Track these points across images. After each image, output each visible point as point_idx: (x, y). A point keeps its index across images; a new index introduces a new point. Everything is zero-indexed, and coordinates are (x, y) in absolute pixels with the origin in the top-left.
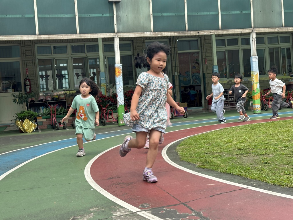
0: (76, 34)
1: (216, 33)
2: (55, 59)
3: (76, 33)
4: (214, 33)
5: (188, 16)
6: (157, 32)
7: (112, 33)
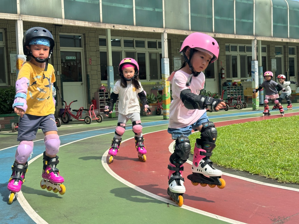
5: (103, 5)
6: (69, 20)
7: (15, 14)
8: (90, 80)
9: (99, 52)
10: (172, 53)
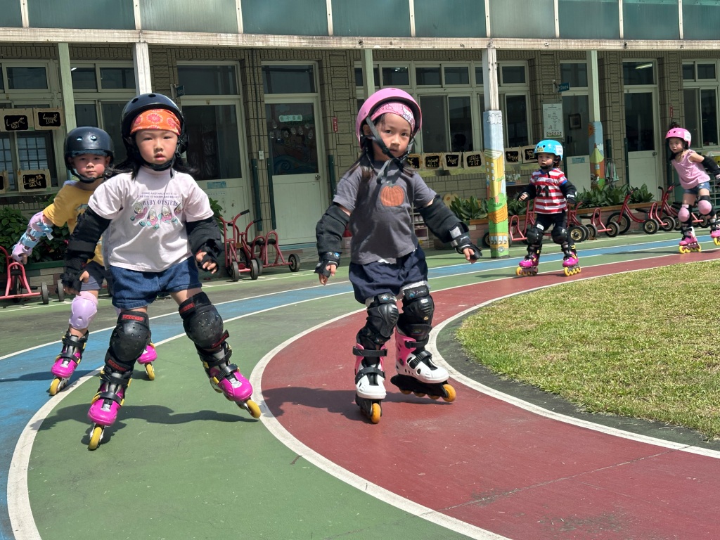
0: (20, 29)
3: (20, 26)
6: (253, 35)
7: (129, 31)
8: (336, 168)
9: (355, 101)
10: (538, 92)
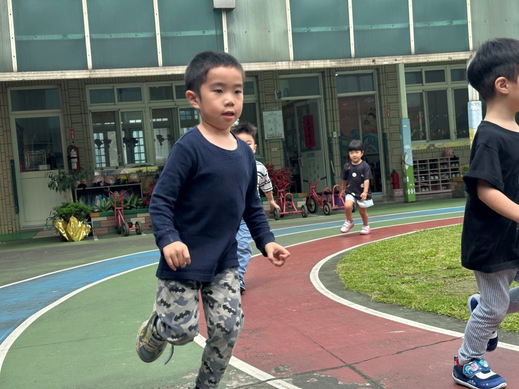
0: (157, 68)
1: (405, 61)
2: (122, 111)
4: (401, 60)
5: (354, 31)
